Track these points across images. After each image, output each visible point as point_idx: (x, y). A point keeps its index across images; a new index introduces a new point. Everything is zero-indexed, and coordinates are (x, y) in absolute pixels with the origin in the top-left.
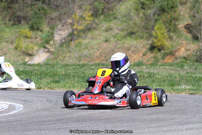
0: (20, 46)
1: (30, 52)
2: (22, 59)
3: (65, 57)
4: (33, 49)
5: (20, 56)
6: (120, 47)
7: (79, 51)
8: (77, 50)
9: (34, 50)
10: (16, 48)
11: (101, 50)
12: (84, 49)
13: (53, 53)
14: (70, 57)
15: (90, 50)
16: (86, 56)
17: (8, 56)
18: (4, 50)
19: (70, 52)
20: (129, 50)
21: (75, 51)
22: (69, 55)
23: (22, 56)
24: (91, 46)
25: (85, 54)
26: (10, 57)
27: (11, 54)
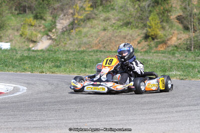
0: (25, 33)
1: (34, 39)
2: (27, 46)
3: (66, 44)
4: (37, 36)
6: (117, 36)
7: (79, 38)
8: (77, 38)
9: (38, 37)
10: (21, 35)
11: (99, 38)
12: (84, 37)
13: (56, 40)
14: (71, 44)
15: (89, 38)
16: (85, 43)
17: (14, 42)
18: (11, 36)
19: (71, 39)
20: (125, 38)
21: (76, 39)
22: (69, 42)
23: (26, 43)
24: (90, 34)
25: (84, 41)
26: (15, 43)
27: (17, 40)
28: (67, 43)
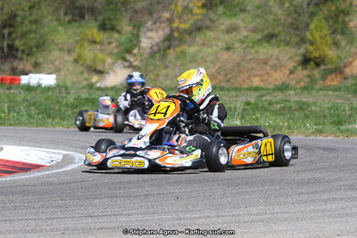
0: (83, 57)
1: (100, 67)
2: (86, 79)
3: (158, 75)
4: (104, 61)
5: (82, 73)
6: (251, 59)
7: (182, 65)
8: (178, 64)
9: (107, 64)
10: (76, 61)
11: (219, 64)
12: (190, 62)
13: (139, 68)
14: (166, 75)
15: (200, 64)
17: (62, 73)
18: (57, 63)
19: (166, 67)
20: (266, 64)
21: (175, 65)
22: (164, 71)
23: (86, 74)
24: (202, 57)
26: (65, 75)
27: (68, 70)
28: (160, 73)
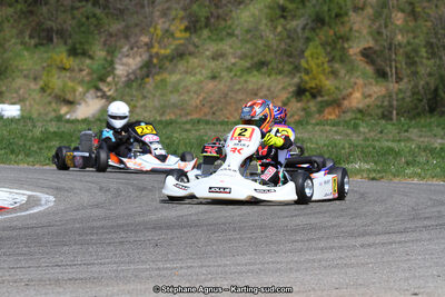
0: (50, 85)
1: (69, 97)
2: (54, 111)
3: (135, 107)
4: (74, 91)
5: (50, 103)
6: (239, 90)
7: (163, 95)
8: (157, 94)
9: (77, 93)
10: (43, 90)
11: (203, 95)
12: (172, 92)
14: (145, 106)
15: (182, 94)
16: (174, 105)
17: (27, 103)
18: (21, 92)
19: (144, 97)
20: (256, 95)
21: (154, 96)
22: (142, 103)
23: (53, 105)
24: (185, 87)
25: (172, 101)
26: (31, 105)
27: (34, 99)
28: (138, 105)
